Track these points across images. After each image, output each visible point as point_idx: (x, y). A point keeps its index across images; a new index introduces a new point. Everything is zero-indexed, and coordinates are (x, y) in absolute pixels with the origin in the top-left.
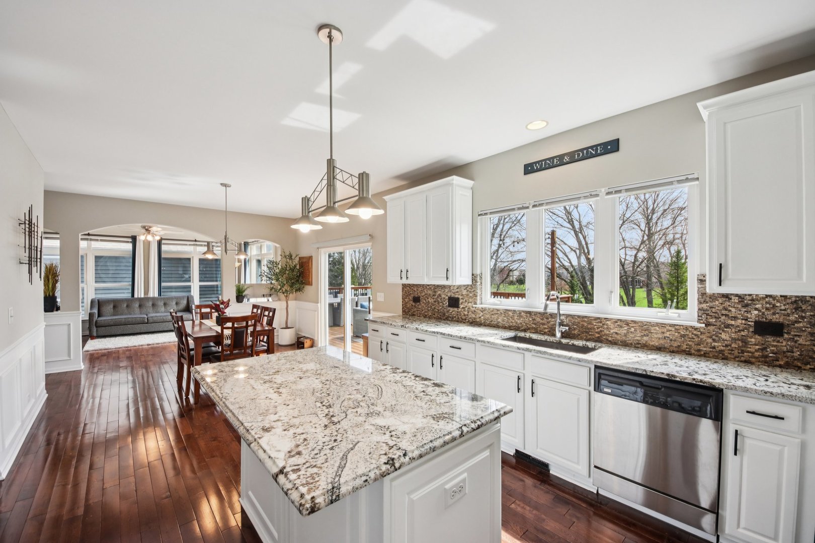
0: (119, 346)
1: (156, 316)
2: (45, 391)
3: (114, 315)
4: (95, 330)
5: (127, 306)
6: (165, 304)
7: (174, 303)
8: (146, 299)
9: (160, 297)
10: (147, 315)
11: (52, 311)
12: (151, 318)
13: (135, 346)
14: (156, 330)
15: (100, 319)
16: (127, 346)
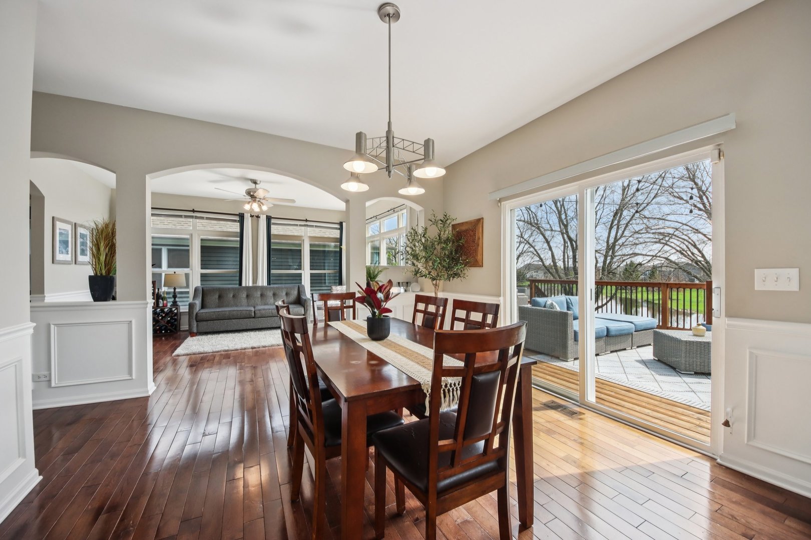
0: (217, 350)
1: (264, 309)
2: (37, 471)
3: (219, 307)
4: (195, 325)
5: (234, 296)
6: (274, 295)
7: (284, 293)
8: (255, 288)
9: (269, 286)
10: (254, 307)
11: (105, 300)
12: (258, 312)
13: (237, 350)
14: (264, 326)
15: (203, 311)
16: (227, 348)
